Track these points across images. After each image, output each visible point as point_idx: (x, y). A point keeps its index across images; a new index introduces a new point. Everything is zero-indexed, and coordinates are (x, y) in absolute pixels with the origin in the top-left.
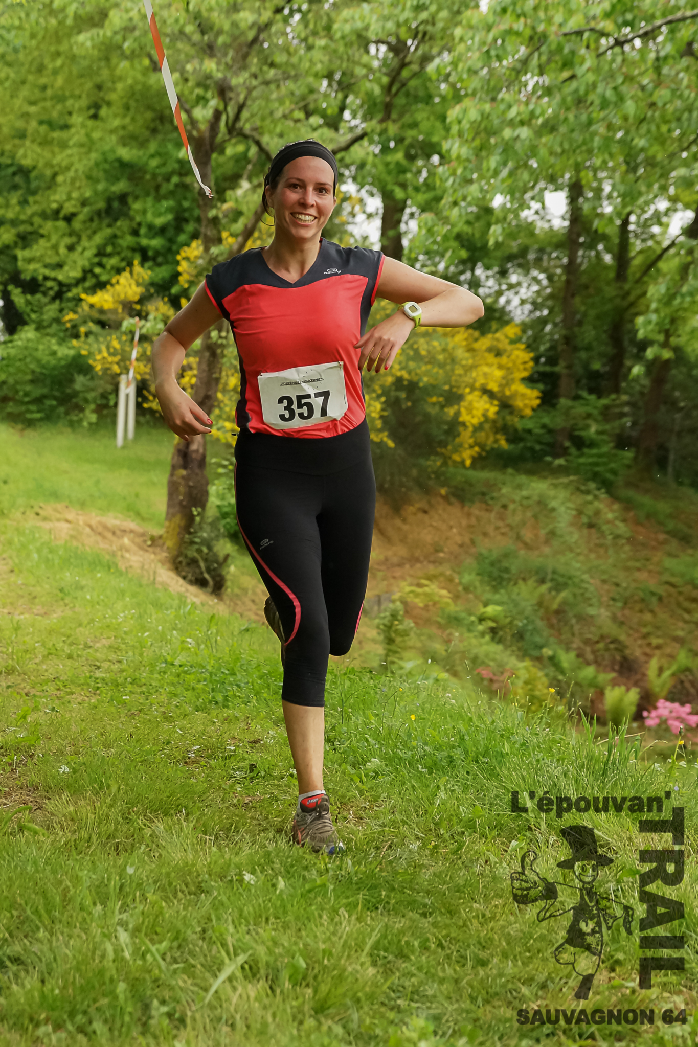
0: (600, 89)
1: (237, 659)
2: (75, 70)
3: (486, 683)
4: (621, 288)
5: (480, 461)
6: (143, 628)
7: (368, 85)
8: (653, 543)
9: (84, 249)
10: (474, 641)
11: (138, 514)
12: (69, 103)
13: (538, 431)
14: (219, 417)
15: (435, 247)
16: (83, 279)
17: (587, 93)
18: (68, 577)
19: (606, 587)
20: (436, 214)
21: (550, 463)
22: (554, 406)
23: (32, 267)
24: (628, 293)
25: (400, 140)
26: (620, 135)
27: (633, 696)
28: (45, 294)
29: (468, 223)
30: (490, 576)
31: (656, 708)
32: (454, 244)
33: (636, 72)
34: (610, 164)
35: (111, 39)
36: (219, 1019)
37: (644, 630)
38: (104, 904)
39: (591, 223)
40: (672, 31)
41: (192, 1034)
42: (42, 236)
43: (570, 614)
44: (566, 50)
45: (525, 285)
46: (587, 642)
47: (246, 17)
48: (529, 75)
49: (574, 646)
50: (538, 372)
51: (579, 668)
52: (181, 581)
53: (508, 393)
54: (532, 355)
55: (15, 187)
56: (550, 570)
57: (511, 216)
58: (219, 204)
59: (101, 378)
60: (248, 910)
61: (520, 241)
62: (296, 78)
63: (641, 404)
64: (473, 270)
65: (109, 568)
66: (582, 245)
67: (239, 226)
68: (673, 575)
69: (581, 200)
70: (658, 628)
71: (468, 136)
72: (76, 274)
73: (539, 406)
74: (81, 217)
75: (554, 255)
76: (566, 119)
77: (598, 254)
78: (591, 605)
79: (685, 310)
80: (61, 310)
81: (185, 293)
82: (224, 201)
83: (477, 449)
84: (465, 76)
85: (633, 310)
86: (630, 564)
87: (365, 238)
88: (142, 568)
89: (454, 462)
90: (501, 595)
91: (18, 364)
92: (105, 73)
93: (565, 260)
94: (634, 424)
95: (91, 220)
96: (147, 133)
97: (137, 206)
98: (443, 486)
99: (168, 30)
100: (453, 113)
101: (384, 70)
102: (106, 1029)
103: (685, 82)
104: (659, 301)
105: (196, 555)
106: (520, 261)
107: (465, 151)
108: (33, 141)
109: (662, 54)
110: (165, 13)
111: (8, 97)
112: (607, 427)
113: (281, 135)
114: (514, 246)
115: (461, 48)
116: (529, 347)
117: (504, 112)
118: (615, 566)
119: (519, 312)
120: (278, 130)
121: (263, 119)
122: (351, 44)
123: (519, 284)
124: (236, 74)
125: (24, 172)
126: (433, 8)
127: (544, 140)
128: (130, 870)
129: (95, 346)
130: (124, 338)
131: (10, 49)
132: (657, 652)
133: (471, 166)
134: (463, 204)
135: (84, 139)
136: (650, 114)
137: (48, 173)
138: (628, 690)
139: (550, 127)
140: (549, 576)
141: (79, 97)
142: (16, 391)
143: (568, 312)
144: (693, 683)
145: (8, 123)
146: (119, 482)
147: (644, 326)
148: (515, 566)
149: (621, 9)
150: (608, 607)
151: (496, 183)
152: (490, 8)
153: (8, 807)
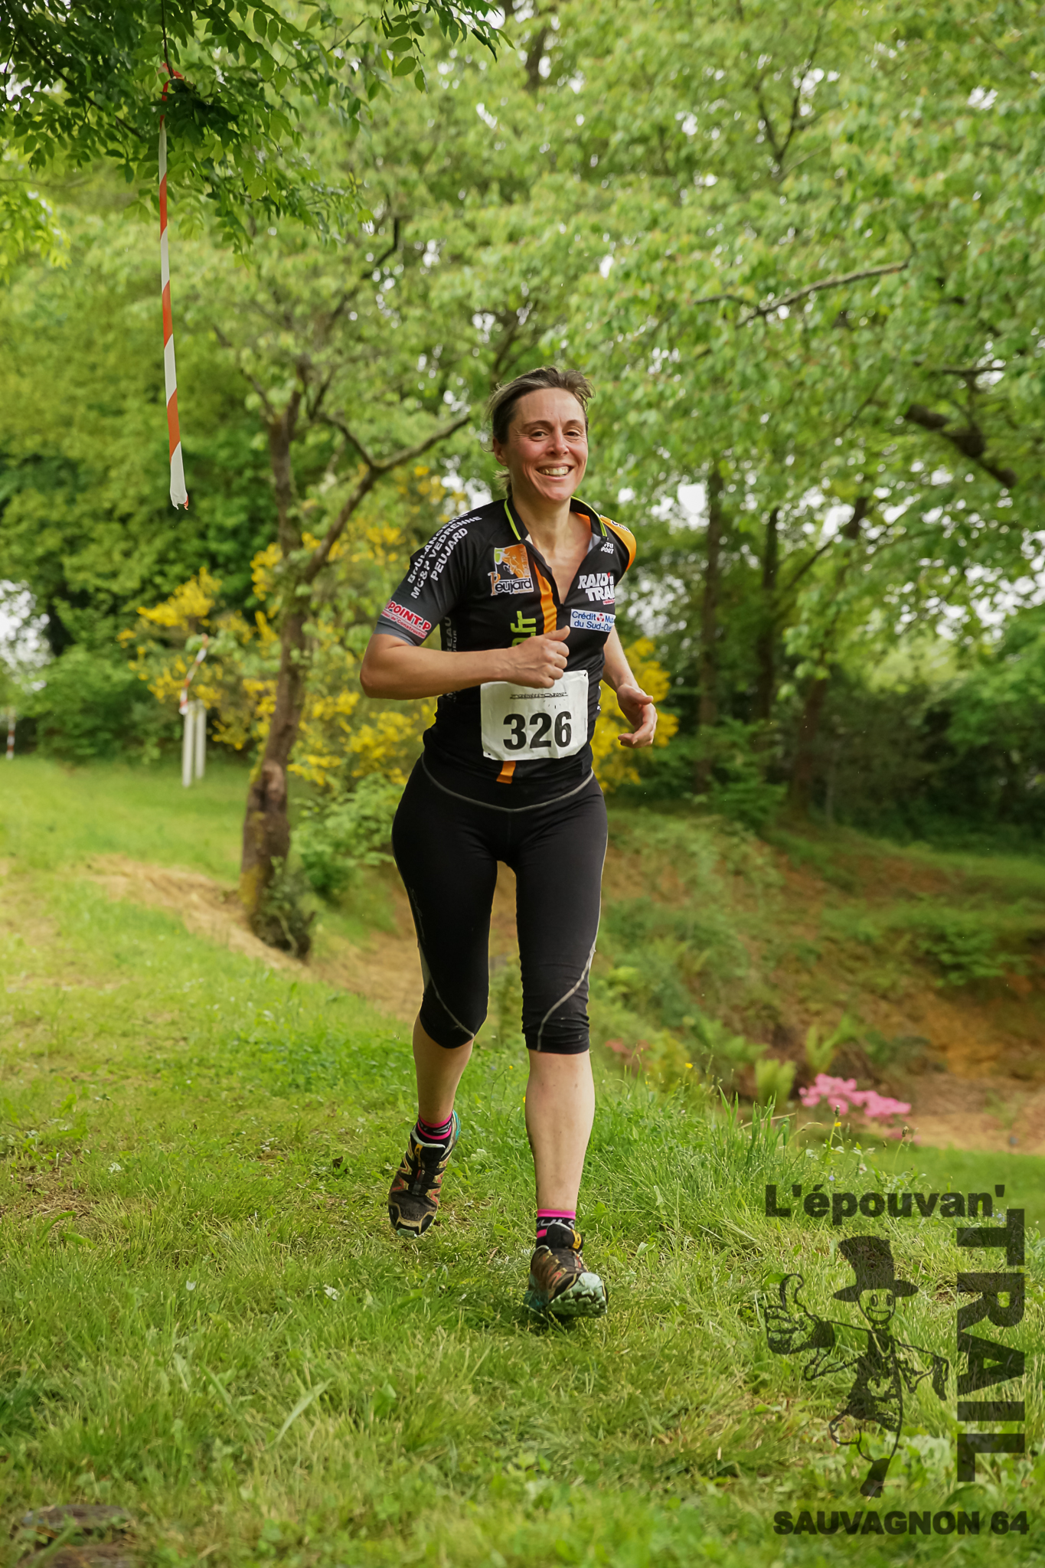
0: (740, 365)
1: (322, 1035)
2: (130, 346)
3: (617, 1058)
4: (770, 597)
6: (213, 1000)
8: (811, 893)
9: (143, 555)
10: (603, 1010)
11: (209, 865)
12: (124, 385)
13: (674, 763)
14: (302, 751)
16: (141, 590)
17: (724, 370)
18: (125, 940)
19: (756, 944)
21: (688, 802)
22: (692, 734)
23: (81, 576)
24: (775, 604)
26: (764, 419)
27: (787, 1072)
28: (97, 608)
30: (621, 932)
33: (781, 346)
34: (755, 452)
35: (171, 309)
37: (801, 994)
38: (159, 1327)
39: (731, 520)
40: (822, 299)
41: (262, 1479)
42: (93, 540)
43: (715, 976)
44: (700, 320)
45: (658, 592)
46: (735, 1008)
47: (328, 284)
48: (657, 350)
49: (720, 1013)
50: (676, 696)
51: (726, 1039)
52: (259, 944)
54: (667, 675)
55: (60, 483)
56: (690, 924)
57: (638, 515)
58: (299, 502)
59: (162, 707)
60: (329, 1330)
61: (653, 542)
62: (388, 354)
63: (793, 731)
65: (173, 928)
66: (723, 547)
67: (324, 527)
68: (833, 929)
69: (721, 496)
70: (816, 990)
72: (133, 584)
73: (677, 735)
74: (138, 518)
75: (692, 558)
76: (701, 401)
77: (742, 556)
78: (739, 965)
79: (843, 620)
80: (116, 627)
81: (262, 606)
82: (303, 496)
84: (583, 351)
85: (781, 622)
86: (785, 916)
88: (213, 929)
90: (635, 955)
91: (67, 691)
93: (704, 565)
94: (787, 754)
95: (151, 520)
96: (215, 420)
97: (204, 504)
99: (237, 299)
101: (491, 345)
103: (837, 358)
104: (811, 610)
105: (276, 913)
106: (654, 565)
108: (81, 429)
109: (811, 325)
110: (233, 280)
111: (50, 379)
112: (755, 758)
113: (371, 421)
114: (646, 551)
115: (578, 319)
116: (665, 666)
118: (766, 920)
119: (651, 625)
120: (368, 414)
121: (350, 402)
122: (451, 315)
123: (651, 593)
124: (317, 350)
125: (71, 466)
126: (546, 273)
127: (675, 425)
128: (189, 1286)
129: (156, 669)
131: (52, 322)
132: (816, 1020)
135: (141, 427)
136: (797, 394)
137: (99, 466)
138: (782, 1063)
139: (683, 410)
140: (690, 932)
141: (134, 378)
142: (64, 723)
143: (709, 626)
144: (859, 1055)
145: (51, 407)
146: (186, 828)
147: (794, 638)
148: (650, 921)
149: (763, 274)
150: (759, 967)
151: (621, 474)
152: (612, 272)
153: (48, 1213)
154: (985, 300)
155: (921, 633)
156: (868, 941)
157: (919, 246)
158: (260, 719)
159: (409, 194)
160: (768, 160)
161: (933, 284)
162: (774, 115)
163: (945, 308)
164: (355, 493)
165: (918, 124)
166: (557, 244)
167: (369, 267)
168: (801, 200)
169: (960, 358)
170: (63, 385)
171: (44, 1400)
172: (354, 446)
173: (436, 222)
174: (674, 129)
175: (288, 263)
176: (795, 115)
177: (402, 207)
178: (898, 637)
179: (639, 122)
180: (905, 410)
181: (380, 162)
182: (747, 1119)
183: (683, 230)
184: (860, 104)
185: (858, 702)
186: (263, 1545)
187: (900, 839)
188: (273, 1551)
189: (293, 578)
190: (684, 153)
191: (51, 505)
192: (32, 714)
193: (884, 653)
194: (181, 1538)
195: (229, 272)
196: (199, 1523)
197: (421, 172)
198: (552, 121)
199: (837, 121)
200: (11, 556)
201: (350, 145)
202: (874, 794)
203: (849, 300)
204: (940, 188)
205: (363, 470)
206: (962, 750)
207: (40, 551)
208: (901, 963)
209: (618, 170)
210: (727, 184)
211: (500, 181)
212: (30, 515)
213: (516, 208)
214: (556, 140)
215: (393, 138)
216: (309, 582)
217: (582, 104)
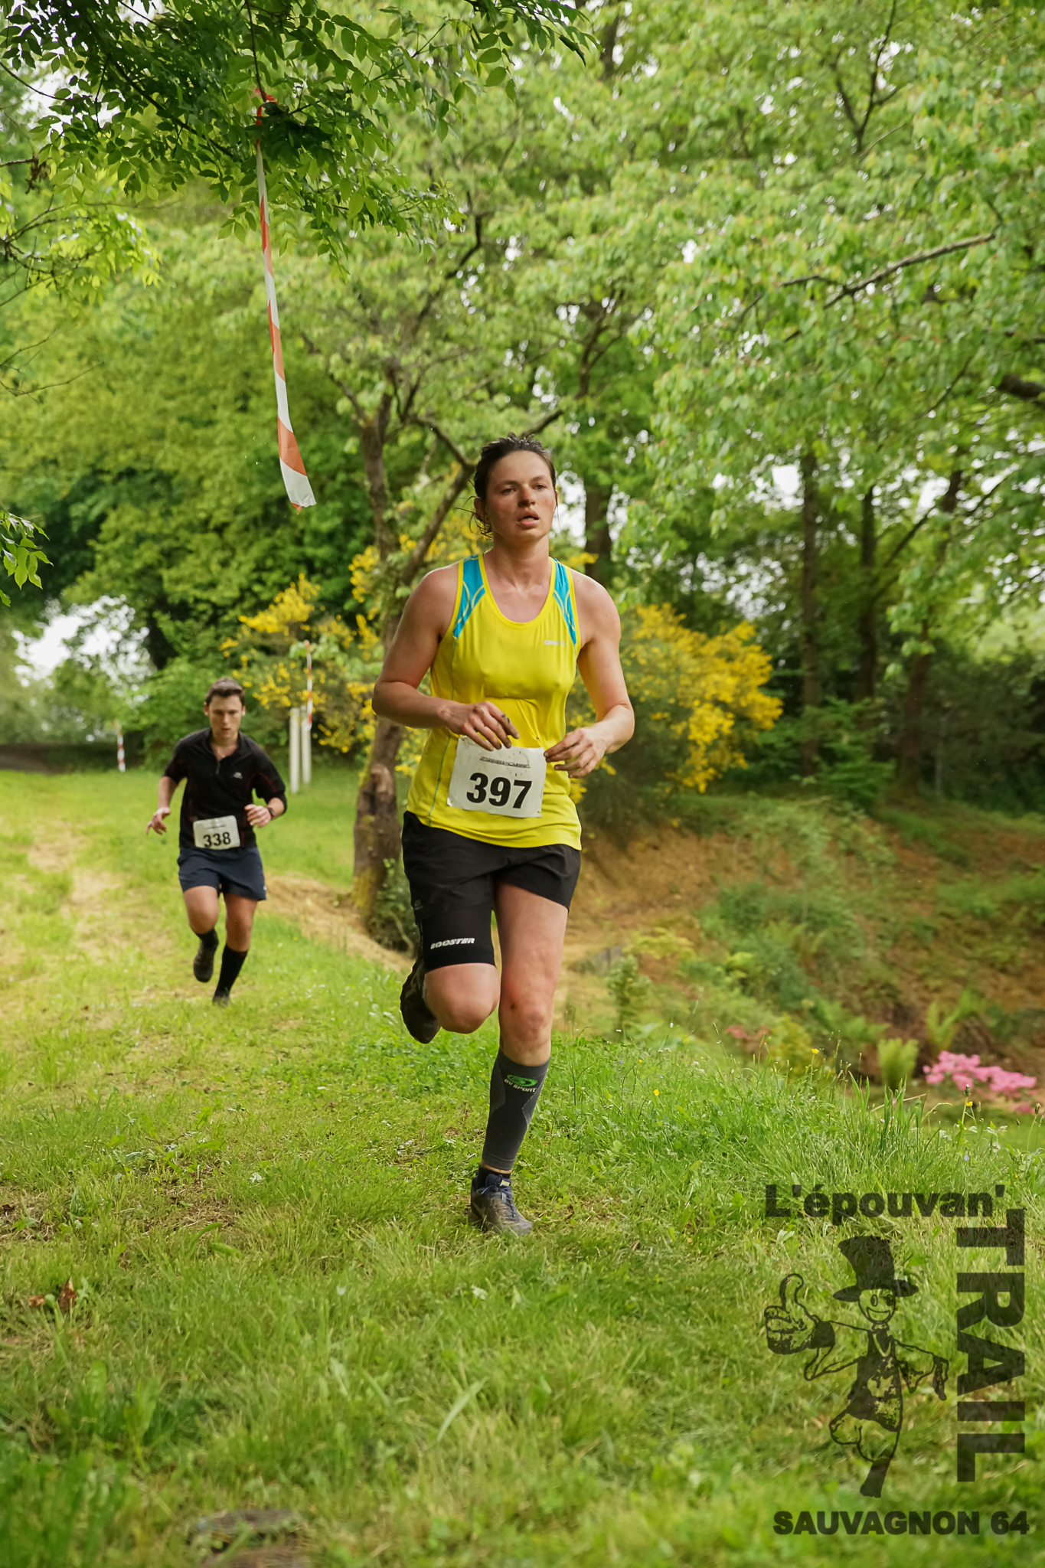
0: (829, 348)
2: (217, 355)
3: (738, 1044)
4: (868, 574)
5: (717, 785)
7: (561, 355)
8: (924, 869)
9: (240, 564)
10: (722, 996)
11: (321, 870)
12: (213, 394)
13: (781, 745)
14: (410, 750)
15: (649, 539)
16: (241, 599)
17: (814, 351)
19: (872, 923)
20: (647, 500)
21: (798, 783)
22: (797, 715)
23: (180, 588)
24: (876, 580)
25: (600, 417)
26: (855, 395)
27: (910, 1050)
28: (197, 619)
29: (686, 508)
30: (736, 917)
31: (938, 1061)
32: (672, 534)
33: (870, 324)
34: (848, 430)
35: (258, 319)
36: (456, 1459)
37: (920, 971)
38: (313, 1333)
39: (829, 501)
40: (909, 274)
41: (426, 1477)
42: (190, 552)
43: (832, 958)
44: (788, 303)
45: (756, 576)
46: (854, 989)
47: (414, 285)
48: (746, 335)
49: (839, 994)
50: (778, 677)
51: (847, 1020)
52: (376, 946)
53: (743, 703)
54: (769, 658)
55: (156, 496)
56: (805, 908)
57: (734, 499)
58: (395, 504)
59: (268, 713)
60: (481, 1329)
61: (747, 525)
62: (475, 352)
63: (899, 706)
64: (694, 563)
65: (292, 936)
66: (819, 525)
67: (419, 528)
68: (949, 904)
69: (815, 474)
70: (935, 968)
71: (680, 409)
72: (233, 593)
73: (781, 717)
74: (234, 527)
75: (788, 539)
76: (792, 383)
77: (839, 534)
78: (855, 946)
79: (944, 594)
80: (217, 637)
81: (361, 609)
82: (400, 500)
83: (711, 771)
84: (672, 339)
85: (883, 599)
86: (898, 894)
87: (566, 532)
88: (330, 933)
89: (686, 787)
90: (751, 940)
91: (171, 703)
92: (253, 357)
93: (801, 545)
94: (893, 731)
95: (247, 529)
98: (675, 816)
99: (324, 305)
100: (661, 384)
101: (577, 337)
102: (325, 1478)
103: (928, 332)
104: (914, 586)
105: (391, 914)
106: (750, 548)
107: (677, 427)
108: (173, 442)
109: (900, 301)
110: (319, 286)
111: (140, 393)
112: (862, 736)
114: (741, 534)
115: (666, 307)
116: (766, 648)
117: (719, 379)
118: (880, 898)
119: (751, 608)
120: (458, 414)
121: (440, 402)
122: (537, 309)
123: (749, 575)
124: (406, 352)
125: (165, 478)
126: (630, 262)
127: (768, 408)
128: (339, 1291)
129: (260, 676)
130: (293, 665)
131: (140, 337)
132: (936, 996)
133: (685, 443)
134: (678, 488)
135: (233, 436)
136: (889, 371)
137: (193, 477)
138: (904, 1042)
139: (775, 393)
140: (805, 915)
141: (224, 387)
142: (169, 734)
143: (808, 605)
144: (980, 1031)
145: (143, 421)
146: (297, 834)
147: (898, 617)
148: (764, 905)
149: (848, 252)
150: (875, 946)
151: (715, 461)
152: (697, 259)
153: (193, 1225)
155: (1024, 603)
156: (984, 915)
157: (1005, 216)
158: (365, 721)
159: (490, 191)
160: (845, 137)
161: (1021, 253)
162: (854, 90)
163: (1033, 277)
164: (450, 493)
166: (641, 232)
167: (453, 266)
168: (885, 176)
170: (154, 398)
171: (207, 1408)
172: (445, 445)
173: (518, 217)
174: (752, 111)
175: (374, 267)
176: (874, 89)
177: (482, 205)
178: (1002, 606)
179: (717, 105)
180: (998, 381)
181: (459, 162)
182: (877, 1100)
183: (767, 211)
184: (939, 77)
185: (963, 676)
186: (433, 1543)
187: (1011, 811)
188: (443, 1548)
189: (392, 580)
190: (763, 135)
191: (147, 518)
192: (138, 727)
193: (987, 624)
194: (352, 1539)
195: (314, 280)
196: (368, 1523)
197: (500, 169)
198: (631, 109)
199: (917, 95)
200: (109, 571)
201: (427, 144)
202: (984, 768)
203: (937, 274)
204: (1025, 157)
205: (456, 469)
207: (138, 565)
208: (1020, 936)
209: (697, 155)
210: (808, 162)
211: (579, 172)
212: (126, 530)
213: (597, 199)
214: (635, 129)
215: (471, 136)
216: (408, 583)
217: (659, 90)
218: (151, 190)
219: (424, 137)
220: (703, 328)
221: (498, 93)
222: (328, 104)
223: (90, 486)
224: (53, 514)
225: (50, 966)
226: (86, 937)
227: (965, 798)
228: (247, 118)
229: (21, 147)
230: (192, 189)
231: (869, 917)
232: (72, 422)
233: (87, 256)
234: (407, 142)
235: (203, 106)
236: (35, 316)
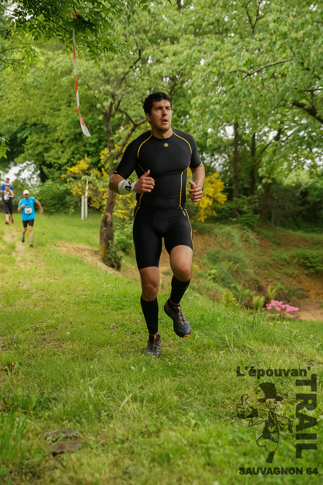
0: (243, 91)
1: (126, 293)
2: (62, 90)
3: (212, 297)
4: (253, 159)
5: (207, 220)
6: (93, 283)
8: (268, 246)
9: (67, 152)
10: (207, 282)
11: (90, 243)
12: (60, 101)
13: (226, 209)
14: (117, 208)
16: (67, 163)
17: (238, 92)
19: (252, 262)
21: (231, 220)
22: (231, 200)
23: (50, 159)
24: (255, 161)
25: (175, 111)
26: (250, 106)
27: (262, 299)
28: (54, 168)
29: (199, 138)
30: (212, 259)
33: (255, 84)
34: (248, 116)
35: (74, 79)
36: (125, 416)
37: (266, 276)
38: (84, 379)
39: (242, 137)
40: (267, 70)
41: (116, 421)
42: (53, 148)
43: (240, 272)
44: (231, 78)
45: (220, 159)
46: (246, 281)
47: (120, 70)
48: (218, 87)
49: (242, 282)
50: (226, 189)
51: (244, 290)
52: (106, 266)
53: (216, 196)
54: (223, 183)
55: (43, 132)
56: (232, 257)
57: (214, 136)
58: (113, 135)
59: (75, 197)
60: (133, 378)
61: (218, 144)
62: (138, 90)
63: (261, 198)
64: (202, 154)
65: (81, 263)
66: (239, 144)
67: (121, 143)
68: (275, 257)
69: (238, 129)
70: (270, 275)
71: (198, 108)
72: (65, 161)
73: (227, 200)
74: (66, 141)
76: (232, 101)
77: (245, 147)
78: (247, 268)
79: (276, 165)
80: (60, 174)
81: (103, 166)
82: (115, 134)
83: (206, 216)
84: (196, 88)
85: (257, 166)
86: (260, 253)
88: (92, 262)
89: (198, 221)
90: (216, 266)
91: (46, 193)
93: (234, 150)
94: (260, 205)
95: (69, 142)
96: (88, 111)
98: (195, 229)
99: (93, 76)
100: (193, 101)
101: (169, 87)
102: (86, 421)
103: (272, 87)
104: (266, 163)
105: (110, 257)
106: (219, 151)
107: (197, 114)
108: (48, 115)
109: (264, 78)
110: (92, 70)
111: (38, 100)
112: (250, 207)
114: (216, 146)
115: (195, 78)
116: (223, 180)
117: (210, 100)
118: (255, 255)
119: (218, 168)
120: (133, 109)
121: (127, 105)
122: (157, 78)
123: (218, 158)
124: (117, 90)
125: (45, 126)
126: (185, 65)
127: (224, 109)
128: (92, 367)
129: (73, 185)
130: (83, 183)
131: (38, 84)
132: (270, 284)
133: (200, 119)
134: (197, 132)
135: (66, 114)
136: (260, 99)
137: (54, 126)
138: (261, 297)
139: (226, 104)
140: (232, 259)
141: (63, 100)
142: (46, 203)
143: (235, 168)
144: (283, 294)
145: (39, 109)
146: (83, 232)
147: (261, 172)
148: (220, 256)
149: (249, 63)
150: (253, 269)
151: (209, 124)
152: (204, 64)
153: (50, 347)
154: (316, 69)
155: (299, 168)
156: (285, 260)
157: (296, 53)
158: (104, 200)
159: (143, 43)
160: (249, 29)
161: (300, 64)
162: (252, 15)
163: (304, 71)
164: (130, 132)
165: (295, 17)
166: (188, 56)
167: (132, 65)
168: (260, 40)
169: (309, 87)
170: (42, 102)
171: (52, 400)
172: (129, 118)
173: (152, 51)
174: (222, 20)
175: (108, 64)
176: (258, 14)
177: (141, 47)
178: (292, 169)
179: (211, 18)
180: (293, 102)
181: (134, 33)
182: (251, 313)
183: (225, 50)
184: (277, 11)
185: (280, 189)
187: (294, 229)
189: (112, 158)
190: (225, 27)
193: (288, 174)
195: (91, 68)
197: (146, 36)
198: (185, 19)
199: (270, 16)
200: (29, 153)
201: (125, 28)
202: (286, 217)
203: (275, 70)
204: (302, 35)
205: (132, 125)
206: (312, 203)
207: (37, 152)
208: (295, 266)
209: (205, 33)
210: (237, 36)
211: (170, 37)
212: (34, 141)
213: (175, 45)
214: (187, 25)
215: (138, 26)
216: (117, 159)
217: (194, 13)
218: (42, 40)
219: (124, 26)
220: (206, 85)
221: (146, 13)
222: (95, 15)
223: (23, 128)
224: (12, 136)
225: (9, 270)
226: (20, 262)
227: (280, 226)
228: (71, 19)
229: (4, 26)
230: (55, 40)
231: (251, 260)
232: (18, 109)
233: (23, 59)
234: (119, 27)
235: (57, 15)
236: (7, 77)
